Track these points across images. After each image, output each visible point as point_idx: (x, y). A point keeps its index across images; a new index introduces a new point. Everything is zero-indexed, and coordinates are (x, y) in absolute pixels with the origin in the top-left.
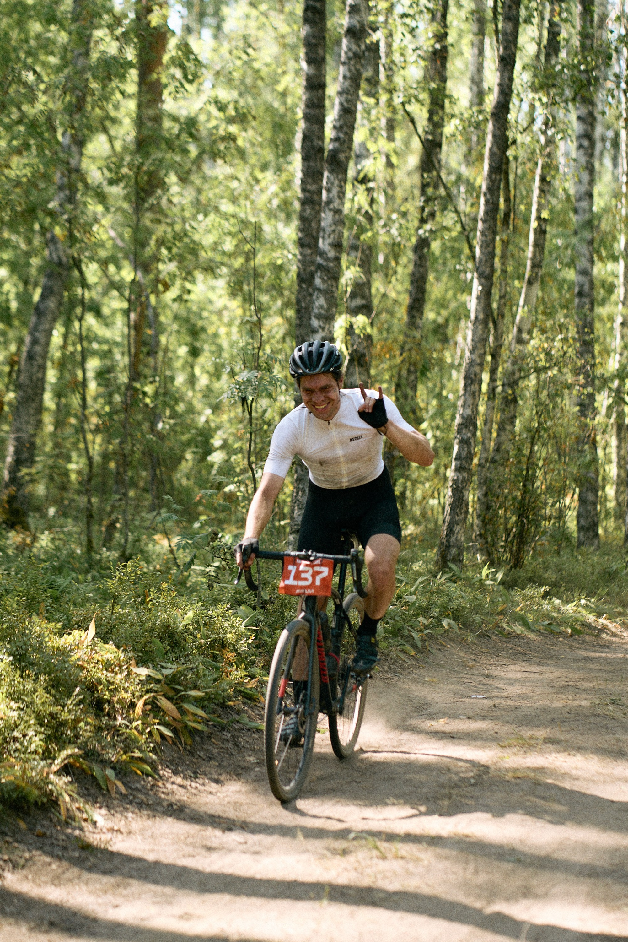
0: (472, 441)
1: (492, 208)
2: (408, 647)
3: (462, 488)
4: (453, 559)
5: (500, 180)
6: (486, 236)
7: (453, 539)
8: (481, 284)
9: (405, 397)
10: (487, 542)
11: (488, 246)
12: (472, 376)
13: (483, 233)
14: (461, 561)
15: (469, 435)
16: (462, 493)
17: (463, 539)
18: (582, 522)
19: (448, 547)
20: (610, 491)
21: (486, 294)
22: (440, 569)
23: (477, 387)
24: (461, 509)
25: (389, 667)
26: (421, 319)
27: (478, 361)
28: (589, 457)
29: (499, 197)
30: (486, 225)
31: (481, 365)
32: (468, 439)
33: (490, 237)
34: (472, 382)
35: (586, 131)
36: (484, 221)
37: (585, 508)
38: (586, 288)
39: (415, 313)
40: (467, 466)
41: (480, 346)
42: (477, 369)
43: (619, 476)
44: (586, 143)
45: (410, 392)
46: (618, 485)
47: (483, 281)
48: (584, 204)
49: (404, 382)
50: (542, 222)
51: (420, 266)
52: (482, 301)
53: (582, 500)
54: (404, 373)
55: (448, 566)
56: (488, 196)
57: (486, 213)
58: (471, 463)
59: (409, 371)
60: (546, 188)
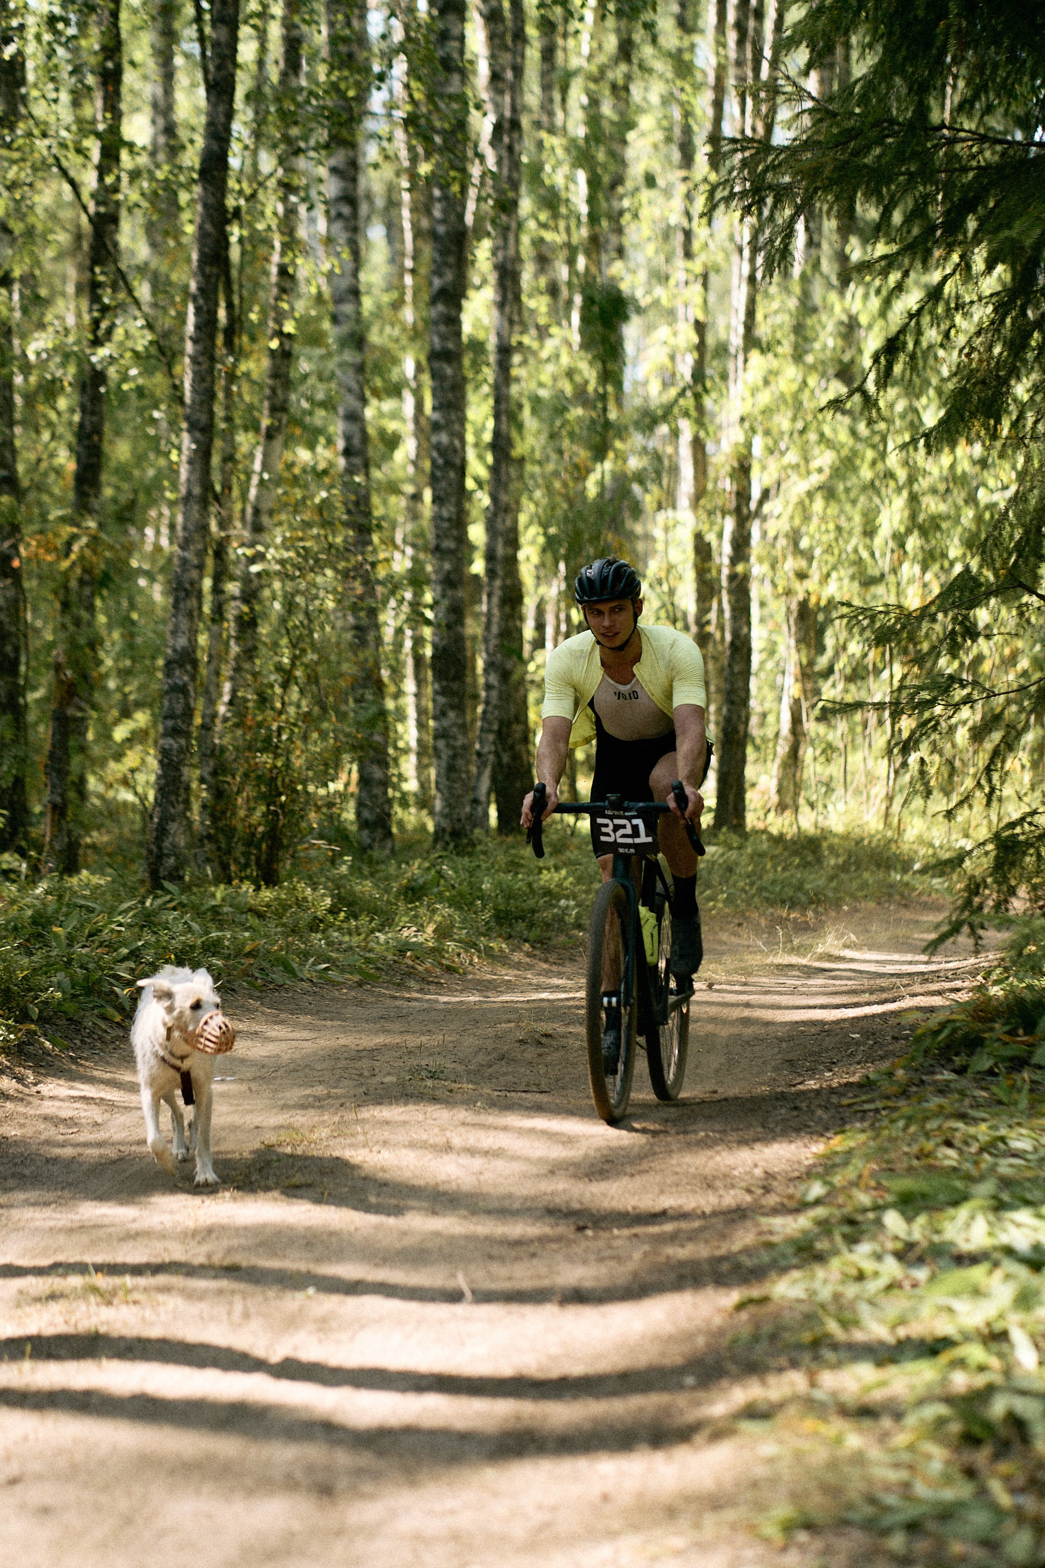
0: (191, 688)
1: (207, 323)
2: (110, 1011)
3: (179, 763)
4: (170, 874)
5: (218, 276)
6: (199, 364)
7: (167, 844)
8: (195, 441)
9: (77, 622)
10: (219, 849)
11: (203, 380)
12: (187, 586)
13: (194, 360)
14: (181, 878)
15: (186, 678)
16: (178, 770)
17: (182, 844)
18: (366, 814)
19: (160, 857)
20: (409, 765)
21: (202, 456)
22: (150, 892)
23: (194, 602)
24: (178, 795)
25: (82, 1041)
26: (96, 496)
27: (196, 562)
28: (373, 710)
29: (216, 305)
30: (200, 347)
31: (201, 567)
32: (185, 685)
33: (205, 366)
34: (188, 594)
35: (345, 190)
36: (195, 341)
37: (369, 791)
38: (356, 441)
39: (86, 488)
40: (184, 727)
41: (197, 537)
42: (194, 574)
43: (419, 741)
44: (346, 210)
45: (84, 615)
46: (419, 755)
47: (198, 435)
48: (348, 308)
49: (74, 598)
50: (286, 341)
51: (93, 413)
52: (197, 466)
53: (364, 781)
54: (73, 584)
55: (162, 888)
56: (201, 301)
57: (198, 327)
58: (190, 724)
59: (81, 582)
60: (288, 285)
